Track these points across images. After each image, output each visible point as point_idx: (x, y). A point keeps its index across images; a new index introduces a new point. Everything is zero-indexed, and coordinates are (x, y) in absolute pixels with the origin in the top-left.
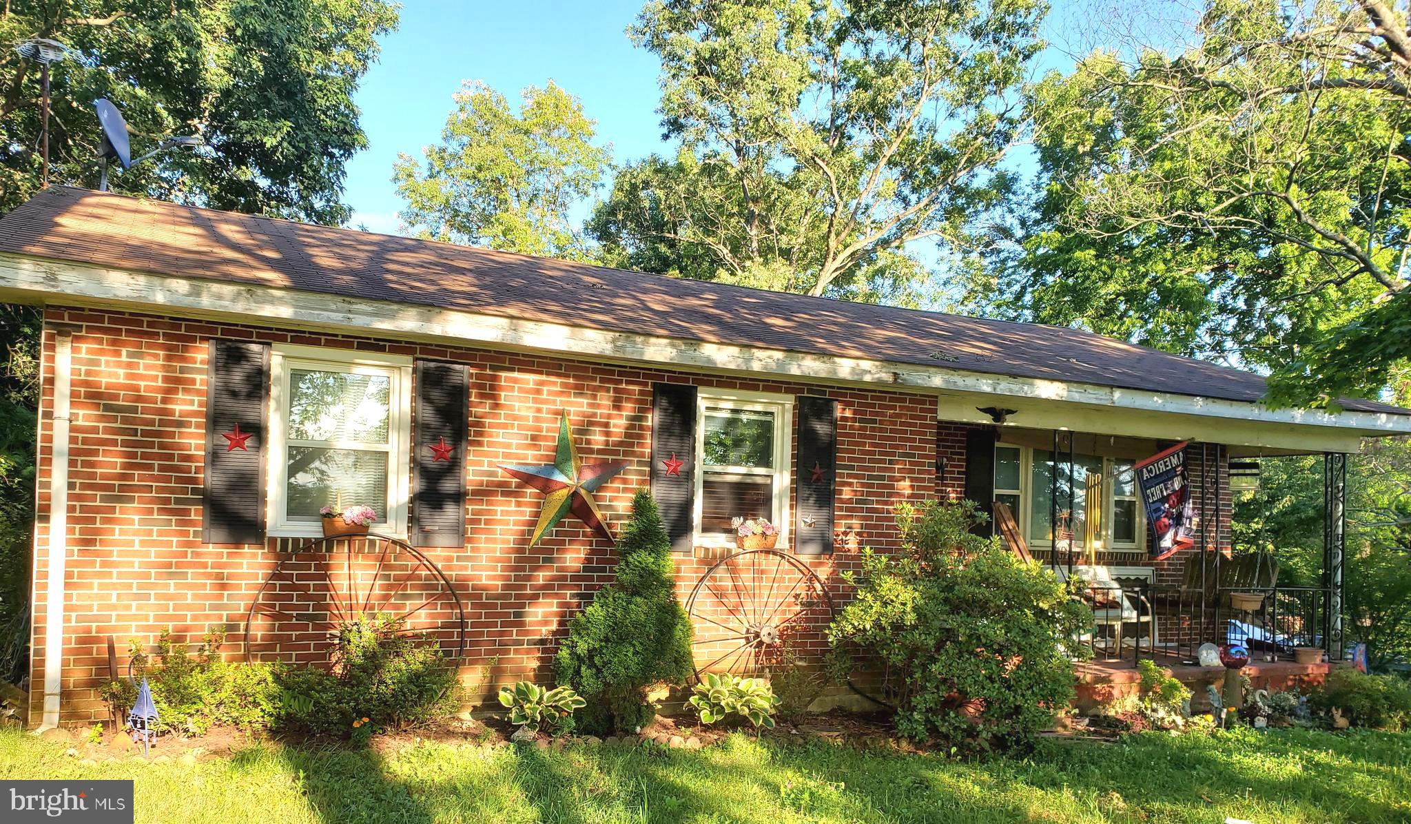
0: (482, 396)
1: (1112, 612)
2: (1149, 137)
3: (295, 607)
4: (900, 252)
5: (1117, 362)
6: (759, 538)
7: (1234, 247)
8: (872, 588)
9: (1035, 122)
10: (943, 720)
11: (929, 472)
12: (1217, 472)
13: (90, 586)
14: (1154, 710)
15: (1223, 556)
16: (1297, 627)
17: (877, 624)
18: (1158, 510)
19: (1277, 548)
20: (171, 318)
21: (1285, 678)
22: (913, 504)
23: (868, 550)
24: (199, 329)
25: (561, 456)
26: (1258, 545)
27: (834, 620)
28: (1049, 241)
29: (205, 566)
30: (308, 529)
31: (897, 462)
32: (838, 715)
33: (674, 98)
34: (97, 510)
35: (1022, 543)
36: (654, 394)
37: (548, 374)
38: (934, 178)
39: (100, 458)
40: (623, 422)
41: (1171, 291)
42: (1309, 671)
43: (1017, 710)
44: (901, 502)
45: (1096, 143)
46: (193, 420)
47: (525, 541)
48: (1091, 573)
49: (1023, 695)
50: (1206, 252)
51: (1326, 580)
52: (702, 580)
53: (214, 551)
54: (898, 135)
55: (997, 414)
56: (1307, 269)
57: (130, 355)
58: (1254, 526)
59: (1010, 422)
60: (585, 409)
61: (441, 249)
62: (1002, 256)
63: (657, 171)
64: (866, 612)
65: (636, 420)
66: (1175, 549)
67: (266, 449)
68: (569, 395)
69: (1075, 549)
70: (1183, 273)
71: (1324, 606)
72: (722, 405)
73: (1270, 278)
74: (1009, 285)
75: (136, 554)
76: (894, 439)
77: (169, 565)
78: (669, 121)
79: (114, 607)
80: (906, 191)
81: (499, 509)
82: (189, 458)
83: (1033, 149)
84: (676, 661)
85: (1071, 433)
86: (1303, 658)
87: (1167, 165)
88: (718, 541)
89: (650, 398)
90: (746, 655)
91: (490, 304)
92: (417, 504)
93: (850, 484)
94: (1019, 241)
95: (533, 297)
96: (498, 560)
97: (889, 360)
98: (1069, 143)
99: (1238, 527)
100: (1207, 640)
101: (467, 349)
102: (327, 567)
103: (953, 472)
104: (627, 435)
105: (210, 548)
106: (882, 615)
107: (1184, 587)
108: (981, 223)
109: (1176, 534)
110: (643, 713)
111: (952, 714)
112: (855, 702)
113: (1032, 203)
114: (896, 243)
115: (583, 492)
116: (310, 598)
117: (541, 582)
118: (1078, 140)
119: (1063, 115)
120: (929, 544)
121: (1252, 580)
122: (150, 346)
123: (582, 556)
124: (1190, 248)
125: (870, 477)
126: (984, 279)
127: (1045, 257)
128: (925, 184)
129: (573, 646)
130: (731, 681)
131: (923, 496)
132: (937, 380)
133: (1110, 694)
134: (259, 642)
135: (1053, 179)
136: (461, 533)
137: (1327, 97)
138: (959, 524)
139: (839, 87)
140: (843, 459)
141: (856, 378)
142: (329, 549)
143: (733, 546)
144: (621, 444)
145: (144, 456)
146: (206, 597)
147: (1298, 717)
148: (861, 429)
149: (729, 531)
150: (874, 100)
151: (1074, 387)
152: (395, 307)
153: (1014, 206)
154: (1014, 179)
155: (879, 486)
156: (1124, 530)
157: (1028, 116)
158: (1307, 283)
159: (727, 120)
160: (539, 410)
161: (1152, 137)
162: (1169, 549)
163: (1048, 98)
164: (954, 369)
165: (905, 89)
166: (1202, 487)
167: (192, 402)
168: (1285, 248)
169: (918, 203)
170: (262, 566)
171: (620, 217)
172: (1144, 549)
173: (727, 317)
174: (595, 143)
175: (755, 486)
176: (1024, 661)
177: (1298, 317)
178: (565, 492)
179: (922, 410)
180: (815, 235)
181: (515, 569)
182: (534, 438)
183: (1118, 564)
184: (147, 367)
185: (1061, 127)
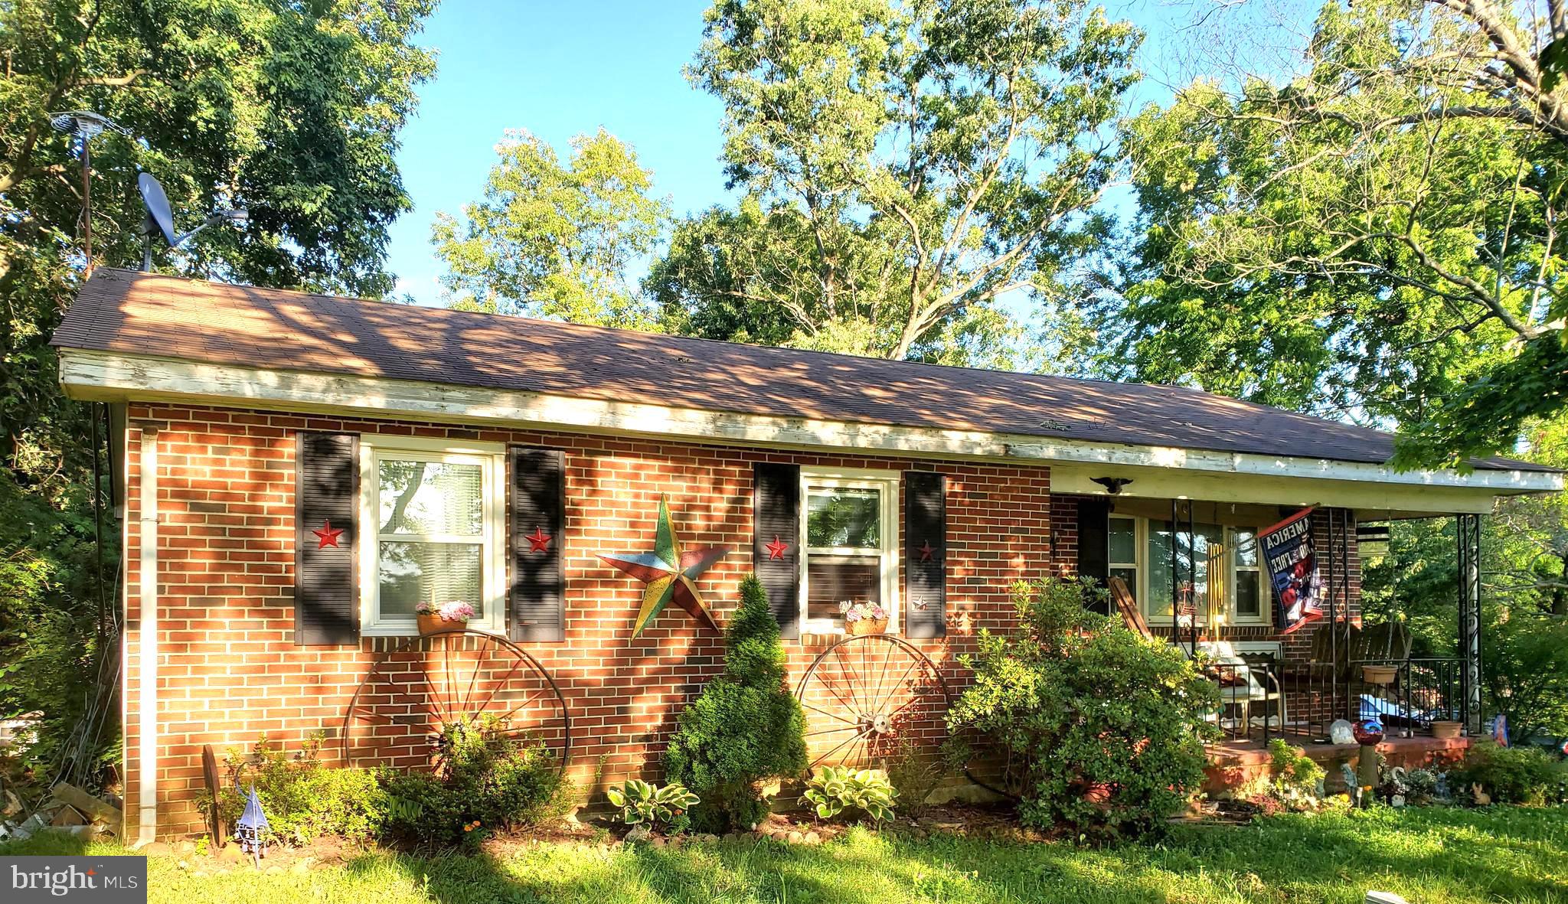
0: (580, 482)
1: (1239, 691)
2: (1257, 173)
3: (393, 710)
4: (990, 305)
5: (1235, 424)
6: (868, 623)
7: (1352, 290)
8: (991, 672)
9: (1133, 160)
10: (1069, 806)
11: (1043, 548)
12: (1344, 538)
13: (182, 694)
14: (1286, 792)
15: (1353, 627)
16: (1433, 701)
17: (999, 710)
18: (1284, 580)
19: (1409, 617)
20: (256, 411)
21: (1422, 756)
22: (1030, 582)
23: (984, 631)
24: (286, 422)
25: (663, 540)
26: (1389, 616)
27: (953, 707)
28: (1152, 290)
29: (299, 668)
30: (402, 627)
31: (1010, 538)
32: (957, 806)
33: (738, 144)
34: (188, 614)
35: (1139, 619)
36: (755, 475)
37: (645, 457)
38: (1025, 223)
39: (189, 560)
40: (725, 505)
41: (1286, 340)
42: (1448, 746)
43: (1147, 793)
44: (1017, 581)
45: (1200, 180)
46: (282, 517)
47: (627, 634)
48: (1214, 649)
49: (1153, 778)
50: (1323, 298)
51: (1462, 649)
52: (811, 668)
53: (308, 653)
54: (985, 179)
55: (1112, 484)
56: (1432, 313)
57: (216, 451)
58: (1385, 594)
59: (1125, 492)
60: (684, 493)
61: (513, 323)
62: (1101, 306)
63: (721, 224)
64: (986, 697)
65: (739, 501)
66: (1303, 621)
67: (357, 545)
68: (667, 478)
69: (1198, 625)
70: (1298, 321)
71: (1461, 678)
72: (825, 483)
73: (1393, 323)
74: (1109, 337)
75: (227, 658)
76: (1005, 514)
77: (262, 669)
78: (732, 168)
79: (207, 715)
80: (994, 238)
81: (599, 600)
82: (281, 557)
83: (1133, 188)
84: (792, 754)
85: (1190, 501)
86: (1440, 732)
87: (1278, 204)
88: (826, 627)
89: (751, 479)
90: (860, 746)
91: (584, 386)
92: (515, 597)
93: (961, 563)
94: (1118, 290)
95: (623, 376)
96: (600, 654)
97: (999, 432)
98: (1170, 181)
99: (1369, 595)
100: (1339, 717)
101: (561, 434)
102: (425, 666)
103: (1065, 547)
104: (728, 519)
105: (303, 650)
106: (1002, 699)
107: (1314, 661)
108: (1077, 271)
109: (1304, 605)
110: (758, 809)
111: (1078, 800)
112: (973, 792)
113: (1131, 247)
114: (986, 295)
115: (685, 580)
116: (410, 699)
117: (645, 676)
118: (1179, 178)
119: (1163, 151)
120: (1048, 625)
121: (1384, 652)
122: (238, 441)
123: (686, 646)
124: (1306, 293)
125: (981, 555)
126: (1083, 333)
127: (1149, 308)
128: (1015, 230)
129: (682, 743)
130: (845, 774)
131: (1037, 573)
132: (1050, 451)
133: (1240, 776)
134: (356, 747)
135: (1154, 220)
136: (561, 625)
137: (1448, 128)
138: (1078, 602)
139: (918, 126)
140: (953, 536)
141: (968, 451)
142: (426, 648)
143: (842, 632)
144: (722, 528)
145: (233, 556)
146: (300, 702)
147: (1436, 794)
148: (971, 504)
149: (837, 616)
150: (958, 139)
151: (1193, 454)
152: (490, 393)
153: (1112, 251)
154: (1112, 222)
155: (992, 564)
156: (1248, 603)
157: (1126, 153)
158: (1432, 327)
159: (797, 166)
160: (637, 496)
161: (1260, 174)
162: (1296, 622)
163: (1146, 134)
164: (1068, 439)
165: (993, 128)
166: (1329, 555)
167: (280, 499)
168: (1408, 291)
169: (1008, 251)
170: (357, 667)
171: (682, 275)
172: (1269, 623)
173: (824, 389)
174: (651, 195)
175: (863, 568)
176: (1153, 743)
177: (1424, 365)
178: (666, 580)
179: (1034, 483)
180: (897, 290)
181: (619, 662)
182: (633, 525)
183: (1242, 639)
184: (233, 463)
185: (1162, 164)
